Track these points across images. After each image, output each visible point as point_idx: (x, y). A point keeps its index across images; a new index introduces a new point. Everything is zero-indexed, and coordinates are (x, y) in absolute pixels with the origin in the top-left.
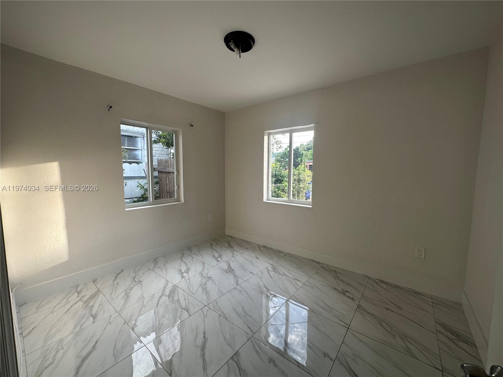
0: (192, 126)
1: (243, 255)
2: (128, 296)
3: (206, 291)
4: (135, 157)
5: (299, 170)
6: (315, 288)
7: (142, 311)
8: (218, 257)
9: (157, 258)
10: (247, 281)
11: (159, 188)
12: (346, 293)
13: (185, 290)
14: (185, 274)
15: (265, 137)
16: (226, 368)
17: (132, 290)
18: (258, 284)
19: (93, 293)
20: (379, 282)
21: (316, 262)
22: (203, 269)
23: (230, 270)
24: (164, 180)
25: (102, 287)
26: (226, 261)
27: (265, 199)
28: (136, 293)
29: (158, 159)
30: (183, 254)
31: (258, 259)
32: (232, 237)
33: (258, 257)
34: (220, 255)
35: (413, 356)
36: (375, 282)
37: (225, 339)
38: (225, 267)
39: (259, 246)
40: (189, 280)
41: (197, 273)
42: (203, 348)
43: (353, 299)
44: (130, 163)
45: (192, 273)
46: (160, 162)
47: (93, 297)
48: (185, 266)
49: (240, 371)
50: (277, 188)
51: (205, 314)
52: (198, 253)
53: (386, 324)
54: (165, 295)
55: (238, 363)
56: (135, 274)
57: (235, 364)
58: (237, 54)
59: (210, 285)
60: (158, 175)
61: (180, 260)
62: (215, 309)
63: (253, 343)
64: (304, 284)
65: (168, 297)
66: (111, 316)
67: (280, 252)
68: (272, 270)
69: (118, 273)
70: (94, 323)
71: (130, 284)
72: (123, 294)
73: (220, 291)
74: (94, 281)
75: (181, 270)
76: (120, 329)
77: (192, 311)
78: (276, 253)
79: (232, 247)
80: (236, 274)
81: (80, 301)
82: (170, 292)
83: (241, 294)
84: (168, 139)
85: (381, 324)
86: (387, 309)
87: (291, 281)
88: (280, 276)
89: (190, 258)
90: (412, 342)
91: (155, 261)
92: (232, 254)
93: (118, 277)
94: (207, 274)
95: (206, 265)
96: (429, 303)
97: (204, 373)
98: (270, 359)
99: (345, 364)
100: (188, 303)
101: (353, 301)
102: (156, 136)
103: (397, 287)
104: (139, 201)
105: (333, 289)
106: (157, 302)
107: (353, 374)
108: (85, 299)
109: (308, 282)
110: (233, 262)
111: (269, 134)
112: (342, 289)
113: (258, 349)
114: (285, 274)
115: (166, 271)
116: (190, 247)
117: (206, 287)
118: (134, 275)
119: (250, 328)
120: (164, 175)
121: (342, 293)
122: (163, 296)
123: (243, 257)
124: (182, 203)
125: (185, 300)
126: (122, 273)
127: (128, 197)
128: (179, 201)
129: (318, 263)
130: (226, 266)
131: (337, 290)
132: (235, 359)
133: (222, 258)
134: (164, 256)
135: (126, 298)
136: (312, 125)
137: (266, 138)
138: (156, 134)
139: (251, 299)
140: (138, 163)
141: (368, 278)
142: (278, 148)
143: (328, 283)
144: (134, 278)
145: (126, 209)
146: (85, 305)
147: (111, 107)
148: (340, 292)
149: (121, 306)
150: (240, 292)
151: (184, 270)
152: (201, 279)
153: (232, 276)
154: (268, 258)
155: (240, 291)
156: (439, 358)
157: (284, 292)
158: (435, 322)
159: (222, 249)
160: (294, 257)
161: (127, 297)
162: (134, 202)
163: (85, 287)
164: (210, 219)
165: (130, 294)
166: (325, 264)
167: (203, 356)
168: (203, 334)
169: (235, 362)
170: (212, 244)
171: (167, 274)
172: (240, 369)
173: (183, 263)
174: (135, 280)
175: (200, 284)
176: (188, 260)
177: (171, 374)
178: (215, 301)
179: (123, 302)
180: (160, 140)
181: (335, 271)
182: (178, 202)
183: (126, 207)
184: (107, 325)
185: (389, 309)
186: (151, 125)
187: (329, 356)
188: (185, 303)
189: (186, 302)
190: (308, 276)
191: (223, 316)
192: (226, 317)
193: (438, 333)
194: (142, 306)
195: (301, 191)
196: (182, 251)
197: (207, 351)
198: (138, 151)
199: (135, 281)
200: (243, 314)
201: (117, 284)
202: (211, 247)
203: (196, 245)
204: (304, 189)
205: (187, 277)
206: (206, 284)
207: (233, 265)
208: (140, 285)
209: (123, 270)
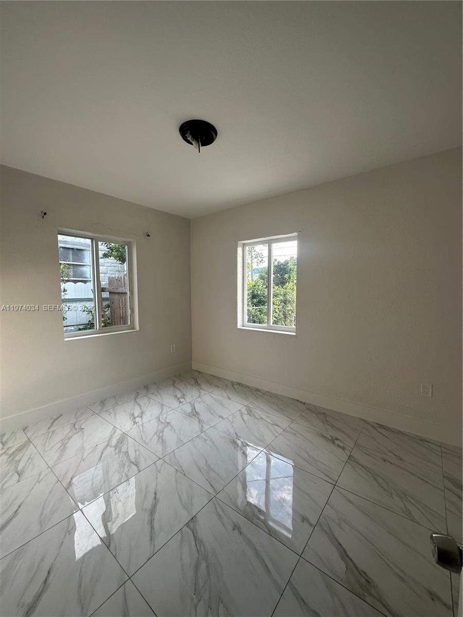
0: (149, 236)
1: (213, 395)
2: (65, 447)
3: (163, 440)
4: (82, 275)
5: (286, 288)
6: (298, 435)
7: (80, 466)
8: (181, 398)
9: (105, 399)
10: (214, 427)
11: (111, 312)
12: (336, 441)
13: (136, 439)
14: (138, 420)
15: (238, 248)
16: (178, 537)
17: (71, 440)
18: (228, 431)
19: (21, 444)
20: (378, 426)
21: (301, 402)
22: (161, 412)
23: (194, 414)
24: (116, 303)
25: (33, 437)
26: (190, 403)
27: (239, 326)
28: (75, 443)
29: (109, 277)
30: (138, 394)
31: (230, 399)
32: (200, 372)
33: (230, 397)
34: (184, 395)
35: (413, 520)
36: (373, 427)
37: (181, 501)
38: (188, 409)
39: (233, 384)
40: (142, 425)
41: (154, 417)
42: (152, 512)
43: (343, 448)
44: (75, 282)
45: (146, 417)
46: (111, 281)
47: (20, 449)
48: (139, 409)
49: (195, 540)
50: (260, 311)
51: (159, 469)
52: (156, 393)
53: (383, 479)
54: (110, 446)
55: (195, 532)
56: (77, 419)
57: (190, 532)
58: (195, 148)
59: (167, 433)
60: (109, 297)
61: (133, 401)
62: (171, 463)
63: (215, 505)
64: (284, 430)
65: (114, 448)
66: (40, 473)
67: (258, 390)
68: (246, 413)
69: (55, 419)
70: (19, 481)
71: (69, 432)
72: (60, 445)
73: (180, 439)
74: (24, 429)
75: (133, 414)
76: (50, 489)
77: (143, 465)
78: (254, 391)
79: (199, 385)
80: (201, 418)
81: (4, 455)
82: (118, 442)
83: (206, 443)
84: (121, 252)
85: (376, 480)
86: (385, 460)
87: (268, 426)
88: (256, 421)
89: (146, 399)
90: (413, 502)
91: (103, 403)
92: (198, 394)
93: (54, 424)
94: (166, 418)
95: (165, 408)
96: (438, 453)
97: (151, 544)
98: (235, 526)
99: (328, 530)
100: (139, 455)
101: (343, 450)
102: (108, 248)
103: (400, 433)
104: (84, 329)
105: (320, 436)
106: (100, 455)
107: (337, 543)
108: (11, 452)
109: (290, 428)
110: (199, 403)
111: (244, 245)
112: (331, 436)
113: (221, 513)
114: (262, 418)
115: (115, 415)
116: (147, 385)
117: (163, 436)
118: (74, 421)
119: (213, 487)
120: (116, 296)
121: (331, 440)
122: (109, 447)
123: (212, 397)
124: (137, 331)
125: (136, 452)
126: (60, 418)
127: (72, 324)
128: (134, 329)
129: (304, 403)
130: (191, 408)
131: (325, 437)
132: (191, 525)
133: (185, 397)
134: (114, 397)
135: (62, 450)
136: (295, 234)
137: (240, 250)
138: (107, 246)
139: (217, 449)
140: (85, 282)
141: (364, 422)
142: (258, 262)
143: (314, 428)
144: (75, 425)
145: (65, 340)
146: (10, 459)
147: (45, 214)
148: (329, 439)
149: (55, 459)
150: (204, 442)
151: (138, 414)
152: (157, 425)
153: (197, 422)
154: (242, 398)
155: (205, 439)
156: (445, 521)
157: (260, 441)
158: (443, 476)
159: (187, 388)
160: (275, 396)
161: (63, 448)
162: (80, 330)
163: (12, 437)
164: (173, 350)
165: (68, 444)
166: (312, 405)
167: (151, 522)
168: (154, 494)
169: (191, 529)
170: (175, 382)
171: (116, 419)
172: (196, 538)
173: (138, 406)
174: (76, 426)
175: (155, 431)
176: (143, 401)
177: (109, 545)
178: (172, 454)
179: (58, 455)
180: (111, 253)
181: (324, 413)
182: (132, 329)
183: (65, 336)
184: (36, 484)
185: (388, 461)
186: (97, 235)
187: (308, 521)
188: (134, 456)
189: (136, 455)
190: (289, 420)
191: (181, 471)
192: (184, 472)
193: (445, 490)
194: (81, 460)
195: (289, 314)
196: (136, 389)
197: (157, 516)
198: (86, 267)
199: (76, 429)
200: (205, 468)
201: (53, 432)
202: (173, 385)
203: (155, 383)
204: (292, 312)
205: (140, 423)
206: (162, 431)
207: (199, 407)
208: (81, 433)
209: (61, 415)
